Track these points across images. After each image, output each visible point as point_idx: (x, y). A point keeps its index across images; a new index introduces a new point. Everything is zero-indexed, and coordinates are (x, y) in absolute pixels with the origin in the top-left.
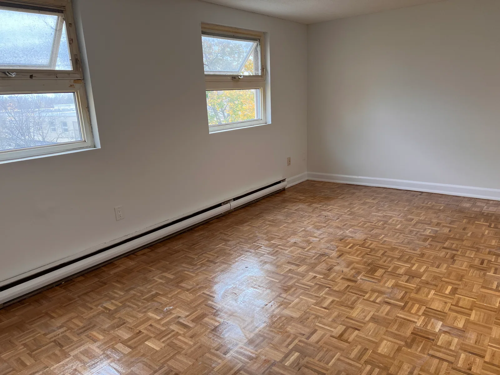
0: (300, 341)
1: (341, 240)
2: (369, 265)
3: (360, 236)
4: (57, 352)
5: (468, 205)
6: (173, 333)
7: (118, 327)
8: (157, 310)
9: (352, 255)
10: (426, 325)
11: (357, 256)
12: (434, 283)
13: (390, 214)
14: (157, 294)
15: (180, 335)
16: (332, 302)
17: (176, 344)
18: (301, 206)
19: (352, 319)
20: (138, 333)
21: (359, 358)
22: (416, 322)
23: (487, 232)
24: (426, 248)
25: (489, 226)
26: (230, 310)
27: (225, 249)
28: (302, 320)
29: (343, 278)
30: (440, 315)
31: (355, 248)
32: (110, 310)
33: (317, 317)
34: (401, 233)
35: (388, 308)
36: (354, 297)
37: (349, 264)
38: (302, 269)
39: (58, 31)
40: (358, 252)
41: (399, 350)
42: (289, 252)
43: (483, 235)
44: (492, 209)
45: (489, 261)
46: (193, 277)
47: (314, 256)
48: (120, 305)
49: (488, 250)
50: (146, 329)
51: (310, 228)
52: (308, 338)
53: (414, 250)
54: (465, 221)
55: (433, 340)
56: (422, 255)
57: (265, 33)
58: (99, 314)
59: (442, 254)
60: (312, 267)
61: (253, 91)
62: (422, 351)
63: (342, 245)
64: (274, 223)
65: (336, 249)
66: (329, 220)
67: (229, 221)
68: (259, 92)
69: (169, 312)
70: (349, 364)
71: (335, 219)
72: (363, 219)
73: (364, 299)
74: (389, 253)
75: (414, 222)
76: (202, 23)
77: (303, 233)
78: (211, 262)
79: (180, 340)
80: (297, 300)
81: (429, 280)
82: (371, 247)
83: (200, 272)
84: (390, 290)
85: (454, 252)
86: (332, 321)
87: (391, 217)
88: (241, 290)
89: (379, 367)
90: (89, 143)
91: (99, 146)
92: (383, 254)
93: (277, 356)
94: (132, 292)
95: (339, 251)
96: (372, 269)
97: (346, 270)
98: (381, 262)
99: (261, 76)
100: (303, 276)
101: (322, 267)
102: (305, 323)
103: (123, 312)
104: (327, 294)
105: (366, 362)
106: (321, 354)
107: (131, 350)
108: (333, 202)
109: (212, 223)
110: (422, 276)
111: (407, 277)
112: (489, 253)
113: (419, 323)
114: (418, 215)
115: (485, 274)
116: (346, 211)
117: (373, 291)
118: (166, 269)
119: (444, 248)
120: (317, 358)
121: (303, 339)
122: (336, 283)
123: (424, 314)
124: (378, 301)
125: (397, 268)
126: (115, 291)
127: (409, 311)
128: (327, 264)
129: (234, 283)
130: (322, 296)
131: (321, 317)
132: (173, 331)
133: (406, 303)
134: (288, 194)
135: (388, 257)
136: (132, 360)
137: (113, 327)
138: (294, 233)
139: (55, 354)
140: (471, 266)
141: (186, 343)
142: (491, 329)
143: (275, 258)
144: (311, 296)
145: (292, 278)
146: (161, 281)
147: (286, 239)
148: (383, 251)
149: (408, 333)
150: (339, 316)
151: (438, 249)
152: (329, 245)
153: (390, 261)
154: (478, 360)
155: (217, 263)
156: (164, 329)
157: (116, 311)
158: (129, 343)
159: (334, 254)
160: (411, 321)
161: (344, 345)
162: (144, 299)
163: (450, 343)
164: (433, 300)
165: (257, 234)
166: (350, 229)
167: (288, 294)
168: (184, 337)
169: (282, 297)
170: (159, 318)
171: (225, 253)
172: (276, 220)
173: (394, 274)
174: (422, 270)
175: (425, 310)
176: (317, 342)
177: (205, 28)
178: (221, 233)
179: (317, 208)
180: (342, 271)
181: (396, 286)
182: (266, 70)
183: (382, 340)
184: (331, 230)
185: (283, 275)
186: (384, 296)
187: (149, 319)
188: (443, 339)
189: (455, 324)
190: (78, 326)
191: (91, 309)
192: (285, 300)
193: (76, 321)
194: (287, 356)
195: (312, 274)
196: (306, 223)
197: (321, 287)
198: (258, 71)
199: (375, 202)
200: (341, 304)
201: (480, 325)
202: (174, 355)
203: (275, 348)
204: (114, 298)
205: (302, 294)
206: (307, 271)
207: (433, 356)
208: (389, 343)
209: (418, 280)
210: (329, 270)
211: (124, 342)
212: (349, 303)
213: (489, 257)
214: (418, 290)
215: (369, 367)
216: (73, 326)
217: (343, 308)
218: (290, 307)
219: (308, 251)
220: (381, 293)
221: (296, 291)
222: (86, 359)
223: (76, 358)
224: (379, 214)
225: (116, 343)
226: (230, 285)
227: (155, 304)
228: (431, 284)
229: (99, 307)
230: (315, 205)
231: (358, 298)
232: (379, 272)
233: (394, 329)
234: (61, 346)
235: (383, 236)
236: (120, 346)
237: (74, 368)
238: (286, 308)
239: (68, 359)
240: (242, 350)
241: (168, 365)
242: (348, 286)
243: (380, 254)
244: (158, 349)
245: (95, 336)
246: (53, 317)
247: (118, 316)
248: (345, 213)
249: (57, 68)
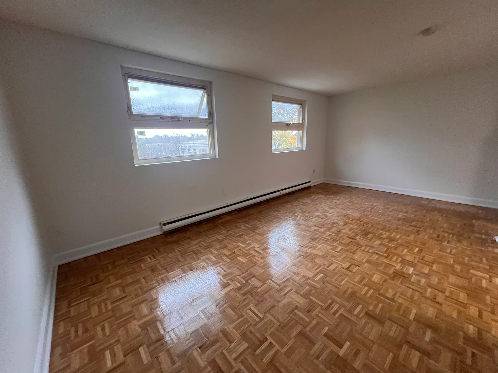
0: (323, 268)
1: (345, 216)
2: (363, 231)
3: (356, 215)
4: (195, 257)
5: (426, 203)
6: (252, 255)
7: (223, 248)
8: (243, 242)
9: (353, 225)
10: (403, 268)
11: (356, 225)
12: (406, 245)
13: (375, 204)
14: (242, 234)
15: (256, 256)
16: (342, 249)
17: (254, 261)
18: (320, 196)
19: (355, 260)
20: (234, 253)
21: (360, 282)
22: (395, 266)
23: (440, 219)
24: (399, 225)
25: (442, 215)
26: (282, 247)
27: (278, 216)
28: (324, 257)
29: (347, 237)
30: (412, 264)
31: (354, 221)
32: (219, 240)
33: (333, 256)
34: (382, 215)
35: (377, 256)
36: (355, 248)
37: (351, 230)
38: (322, 230)
39: (202, 98)
40: (356, 224)
41: (385, 281)
42: (314, 220)
43: (438, 220)
44: (443, 206)
45: (443, 236)
46: (261, 228)
47: (330, 223)
48: (224, 237)
49: (442, 230)
50: (237, 251)
51: (326, 208)
52: (328, 267)
53: (392, 225)
54: (424, 211)
55: (408, 278)
56: (397, 229)
57: (305, 101)
58: (214, 241)
59: (411, 229)
60: (329, 229)
61: (297, 131)
62: (401, 283)
63: (346, 219)
64: (305, 204)
65: (343, 221)
66: (337, 204)
67: (279, 201)
68: (300, 132)
69: (249, 244)
70: (354, 284)
71: (341, 204)
72: (358, 206)
73: (361, 250)
74: (375, 225)
75: (390, 210)
76: (273, 95)
77: (322, 211)
78: (271, 221)
79: (255, 259)
80: (320, 246)
81: (403, 243)
82: (364, 221)
83: (265, 226)
84: (377, 246)
85: (419, 229)
86: (342, 259)
87: (375, 206)
88: (288, 237)
89: (373, 289)
90: (213, 155)
91: (217, 157)
92: (372, 226)
93: (311, 275)
94: (230, 232)
95: (344, 222)
96: (365, 234)
97: (349, 233)
98: (371, 230)
99: (301, 124)
100: (323, 233)
101: (334, 230)
102: (326, 259)
103: (226, 241)
104: (338, 244)
105: (365, 285)
106: (336, 277)
107: (230, 260)
108: (339, 195)
109: (270, 202)
110: (398, 240)
111: (388, 240)
112: (443, 231)
113: (398, 267)
114: (392, 206)
115: (441, 244)
116: (347, 200)
117: (367, 246)
118: (248, 223)
119: (412, 226)
120: (334, 279)
121: (325, 267)
122: (344, 239)
123: (400, 262)
124: (370, 251)
125: (382, 234)
126: (222, 230)
127: (391, 259)
128: (337, 228)
129: (283, 233)
130: (335, 245)
131: (335, 257)
132: (252, 254)
133: (388, 255)
134: (312, 190)
135: (375, 228)
136: (231, 265)
137: (221, 248)
138: (317, 210)
139: (194, 258)
140: (430, 238)
141: (259, 261)
142: (448, 277)
143: (307, 222)
144: (329, 245)
145: (316, 234)
146: (245, 228)
147: (312, 213)
148: (372, 224)
149: (391, 272)
150: (346, 257)
151: (407, 226)
152: (338, 218)
153: (377, 230)
154: (440, 294)
155: (274, 222)
156: (247, 252)
157: (222, 240)
158: (230, 257)
159: (341, 223)
160: (392, 265)
161: (350, 274)
162: (236, 236)
163: (419, 281)
164: (406, 255)
165: (296, 209)
166: (351, 211)
167: (315, 242)
168: (258, 258)
169: (311, 243)
170: (244, 246)
171: (278, 218)
172: (306, 202)
173: (379, 237)
174: (398, 237)
175: (401, 260)
176: (334, 270)
177: (274, 98)
178: (275, 207)
179: (330, 198)
180: (347, 233)
181: (381, 244)
182: (305, 121)
183: (374, 274)
184: (338, 210)
185: (311, 232)
186: (374, 249)
187: (239, 246)
188: (414, 278)
189: (423, 270)
190: (204, 245)
191: (210, 238)
192: (313, 245)
193: (203, 243)
194: (316, 275)
195: (328, 233)
196: (324, 205)
197: (334, 241)
198: (300, 121)
199: (365, 197)
200: (347, 251)
201: (439, 273)
202: (253, 266)
203: (309, 269)
204: (221, 234)
205: (323, 243)
206: (326, 231)
207: (408, 287)
208: (379, 276)
209: (396, 243)
210: (339, 232)
211: (227, 256)
212: (352, 251)
213: (443, 234)
214: (396, 248)
215: (366, 288)
216: (201, 245)
217: (349, 253)
218: (316, 250)
219: (325, 220)
220: (372, 247)
221: (320, 241)
222: (208, 262)
223: (204, 261)
224: (368, 204)
225: (223, 256)
226: (282, 234)
227: (242, 239)
228: (404, 246)
229: (214, 237)
230: (328, 196)
231: (357, 249)
232: (370, 236)
233: (381, 268)
234: (196, 254)
235: (371, 216)
236: (224, 258)
237: (203, 265)
238: (314, 249)
239: (199, 261)
240: (290, 269)
241: (250, 270)
242: (351, 241)
243: (370, 225)
244: (244, 262)
245: (212, 251)
246: (192, 240)
247: (223, 243)
248: (347, 202)
249: (200, 117)
